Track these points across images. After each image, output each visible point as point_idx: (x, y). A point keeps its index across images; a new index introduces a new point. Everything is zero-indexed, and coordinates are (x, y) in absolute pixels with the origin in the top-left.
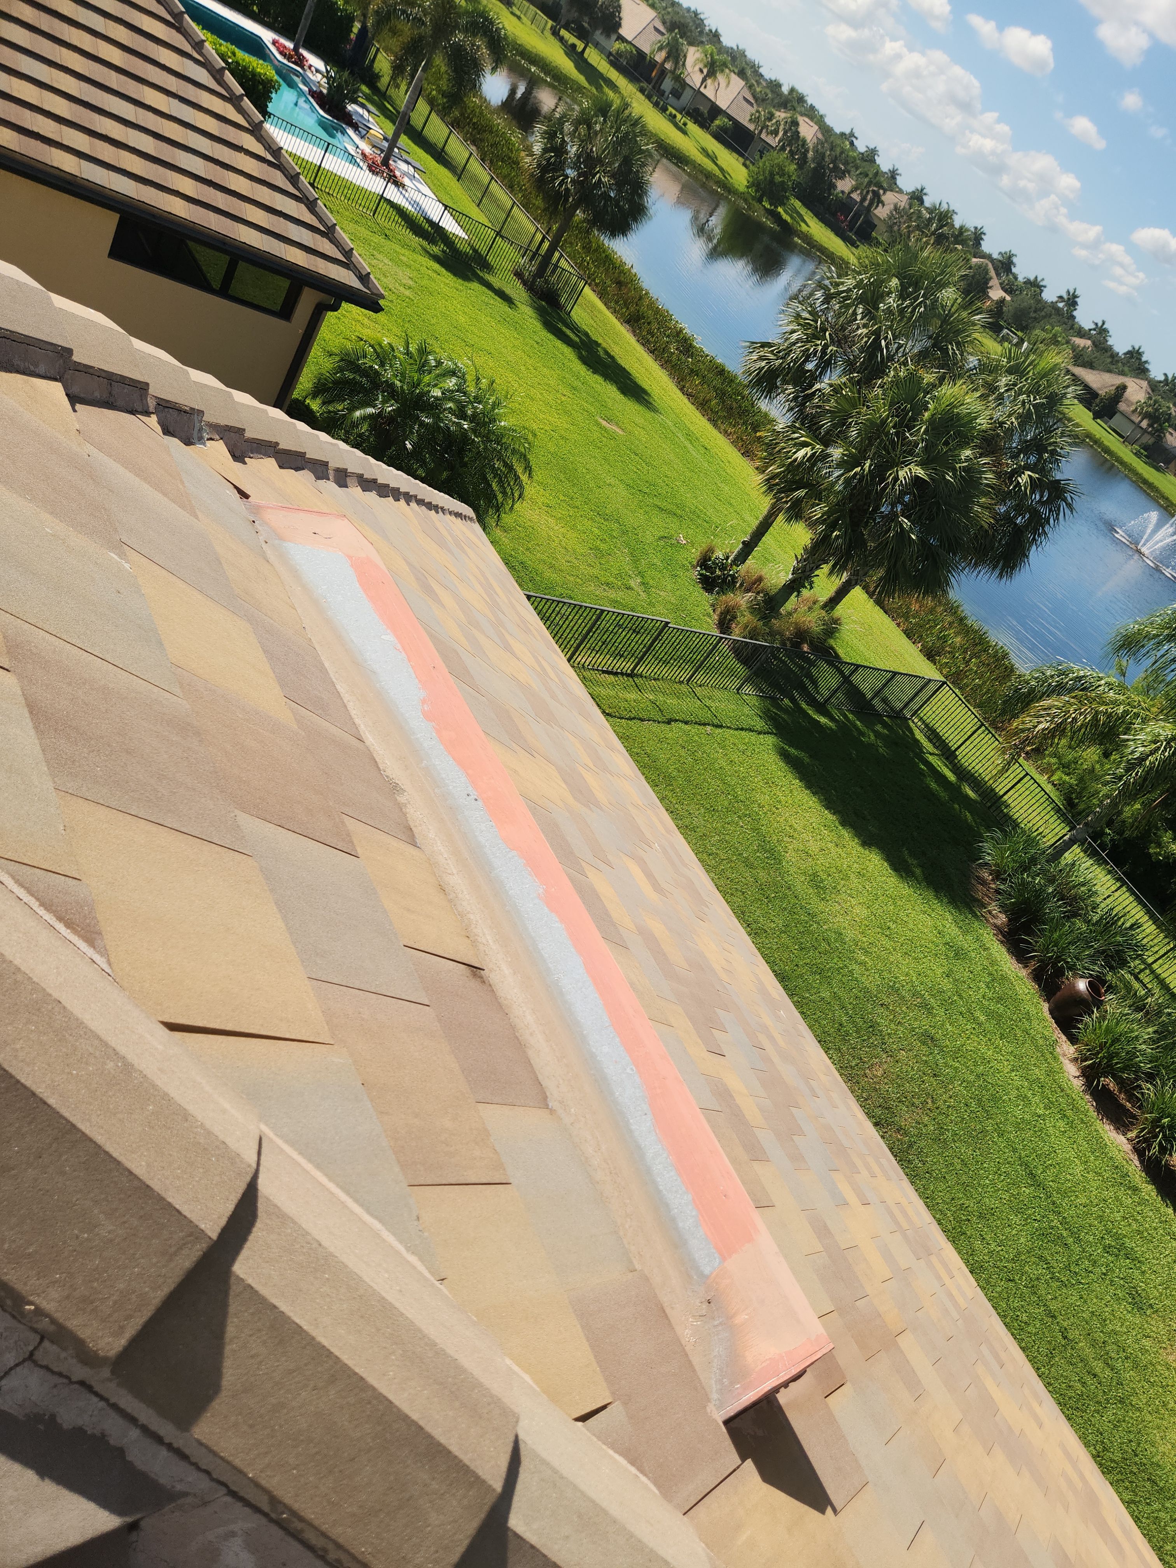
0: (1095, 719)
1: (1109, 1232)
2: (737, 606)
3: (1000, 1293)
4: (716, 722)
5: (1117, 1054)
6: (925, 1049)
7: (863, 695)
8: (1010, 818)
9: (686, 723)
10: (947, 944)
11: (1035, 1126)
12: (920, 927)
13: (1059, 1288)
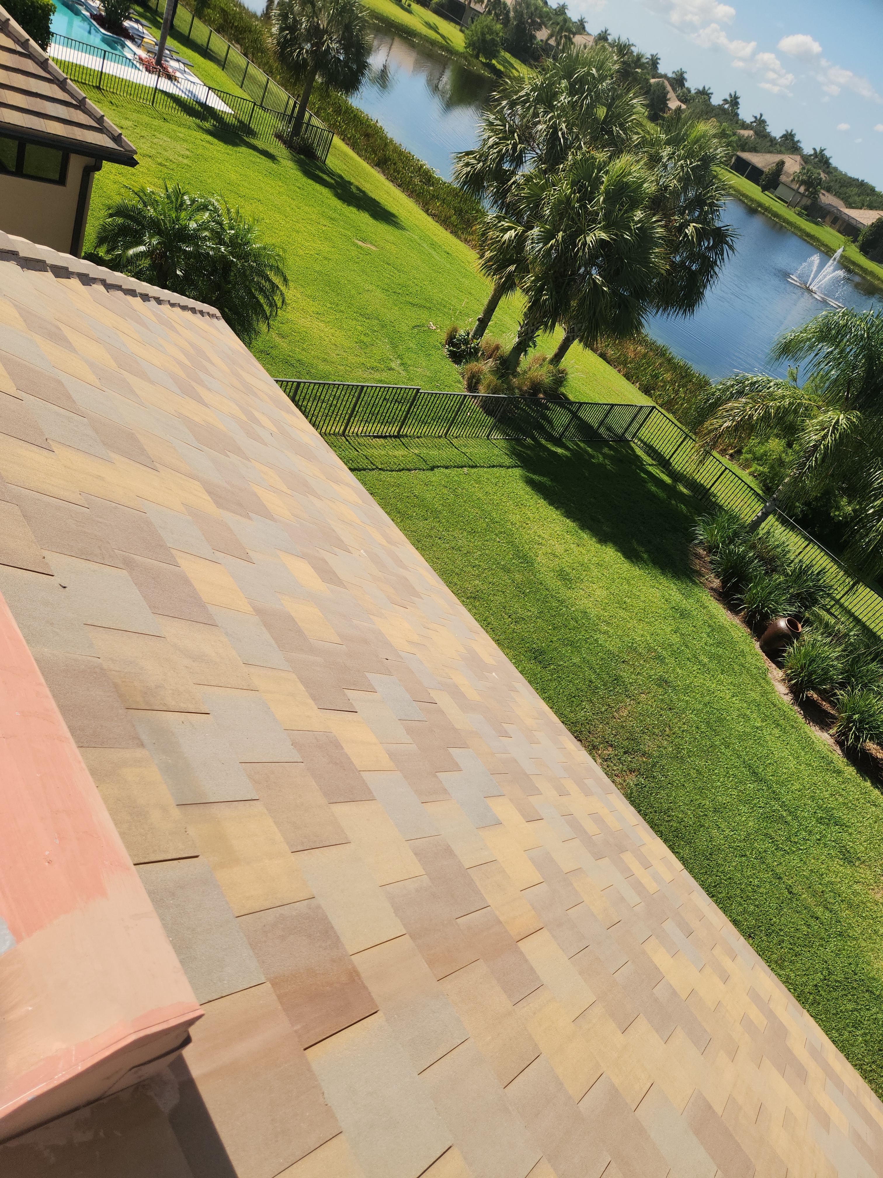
1: (820, 807)
2: (481, 371)
4: (471, 463)
5: (815, 672)
6: (660, 690)
7: (592, 427)
8: (718, 505)
9: (447, 468)
10: (673, 608)
11: (755, 736)
12: (650, 598)
13: (783, 856)
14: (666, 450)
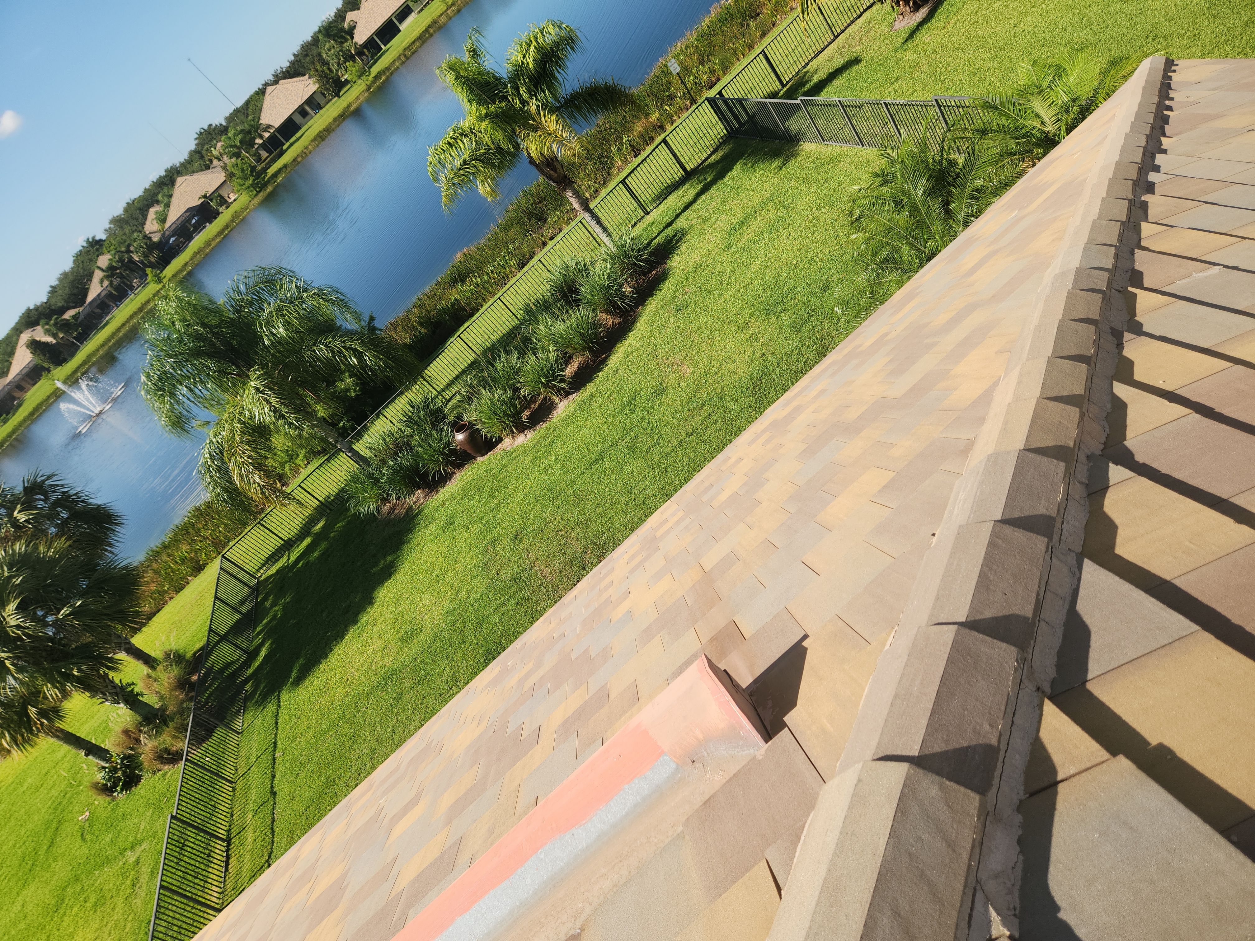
0: (248, 442)
1: (622, 411)
2: (154, 750)
3: (676, 476)
4: (271, 749)
5: (504, 412)
6: (525, 540)
8: (338, 494)
9: (274, 777)
13: (663, 439)
14: (274, 543)
